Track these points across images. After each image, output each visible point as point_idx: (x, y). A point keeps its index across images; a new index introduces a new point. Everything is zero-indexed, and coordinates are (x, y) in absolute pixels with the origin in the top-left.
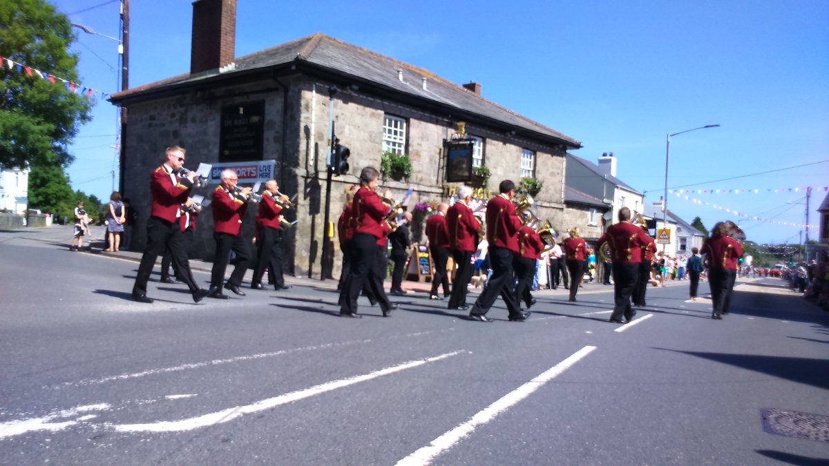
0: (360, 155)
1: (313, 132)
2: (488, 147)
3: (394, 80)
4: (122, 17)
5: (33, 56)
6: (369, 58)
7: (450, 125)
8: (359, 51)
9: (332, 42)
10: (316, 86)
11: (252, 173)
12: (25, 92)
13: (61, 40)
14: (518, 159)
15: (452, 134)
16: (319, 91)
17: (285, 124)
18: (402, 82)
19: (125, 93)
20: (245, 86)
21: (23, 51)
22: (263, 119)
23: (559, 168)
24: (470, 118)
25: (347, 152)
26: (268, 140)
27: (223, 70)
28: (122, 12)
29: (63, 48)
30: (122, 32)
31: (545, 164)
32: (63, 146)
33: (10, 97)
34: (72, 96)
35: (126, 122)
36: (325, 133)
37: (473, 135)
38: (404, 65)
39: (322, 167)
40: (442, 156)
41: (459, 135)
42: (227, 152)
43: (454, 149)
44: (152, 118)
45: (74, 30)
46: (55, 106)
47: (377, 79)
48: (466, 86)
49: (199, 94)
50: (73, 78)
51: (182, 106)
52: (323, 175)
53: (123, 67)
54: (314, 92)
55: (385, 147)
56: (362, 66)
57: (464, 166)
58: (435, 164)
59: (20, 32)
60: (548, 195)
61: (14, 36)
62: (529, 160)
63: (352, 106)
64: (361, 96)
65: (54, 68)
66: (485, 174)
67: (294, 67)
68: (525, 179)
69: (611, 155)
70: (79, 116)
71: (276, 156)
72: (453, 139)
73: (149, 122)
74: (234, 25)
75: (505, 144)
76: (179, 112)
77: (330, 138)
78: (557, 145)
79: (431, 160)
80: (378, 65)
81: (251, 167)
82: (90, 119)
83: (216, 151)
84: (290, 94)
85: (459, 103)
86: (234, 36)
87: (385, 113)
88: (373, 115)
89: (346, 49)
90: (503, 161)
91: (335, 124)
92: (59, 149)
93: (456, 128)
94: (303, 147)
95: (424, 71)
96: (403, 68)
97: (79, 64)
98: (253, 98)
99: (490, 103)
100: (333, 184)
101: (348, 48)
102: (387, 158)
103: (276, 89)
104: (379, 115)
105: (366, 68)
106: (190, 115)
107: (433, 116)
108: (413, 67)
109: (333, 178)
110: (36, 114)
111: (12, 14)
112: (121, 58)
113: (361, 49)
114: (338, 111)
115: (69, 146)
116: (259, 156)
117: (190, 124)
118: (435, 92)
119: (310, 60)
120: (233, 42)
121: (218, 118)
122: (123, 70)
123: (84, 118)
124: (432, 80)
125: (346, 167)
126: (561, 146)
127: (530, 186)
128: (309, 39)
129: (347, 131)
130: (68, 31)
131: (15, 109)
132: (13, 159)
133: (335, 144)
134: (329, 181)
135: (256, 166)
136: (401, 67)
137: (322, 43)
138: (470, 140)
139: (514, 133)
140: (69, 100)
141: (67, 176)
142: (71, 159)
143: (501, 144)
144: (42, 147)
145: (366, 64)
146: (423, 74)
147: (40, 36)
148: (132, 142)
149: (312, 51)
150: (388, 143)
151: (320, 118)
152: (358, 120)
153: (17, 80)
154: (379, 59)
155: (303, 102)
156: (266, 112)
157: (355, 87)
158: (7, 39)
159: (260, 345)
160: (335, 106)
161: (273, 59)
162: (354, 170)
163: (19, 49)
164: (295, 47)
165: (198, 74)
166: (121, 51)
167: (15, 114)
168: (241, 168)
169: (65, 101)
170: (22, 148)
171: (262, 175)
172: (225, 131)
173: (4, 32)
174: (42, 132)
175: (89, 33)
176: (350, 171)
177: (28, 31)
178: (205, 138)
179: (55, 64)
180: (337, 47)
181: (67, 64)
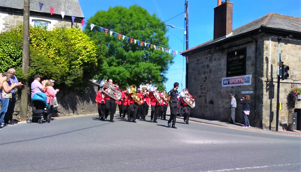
0: (294, 69)
1: (270, 60)
4: (185, 19)
5: (153, 39)
6: (297, 21)
9: (278, 16)
10: (271, 38)
11: (242, 81)
12: (150, 54)
13: (162, 32)
16: (273, 40)
17: (256, 57)
19: (187, 51)
20: (237, 42)
21: (149, 38)
22: (246, 56)
25: (288, 68)
26: (248, 65)
27: (227, 36)
29: (164, 35)
30: (185, 25)
32: (164, 75)
33: (145, 57)
34: (167, 54)
35: (188, 63)
36: (276, 59)
39: (275, 76)
42: (230, 72)
44: (198, 60)
45: (167, 27)
46: (162, 59)
49: (217, 48)
50: (167, 47)
51: (210, 54)
52: (275, 80)
53: (186, 40)
54: (270, 41)
56: (294, 25)
59: (149, 31)
61: (147, 33)
63: (289, 45)
64: (294, 40)
65: (160, 44)
67: (260, 31)
70: (169, 62)
71: (252, 72)
73: (197, 62)
74: (232, 16)
76: (209, 57)
77: (279, 62)
81: (241, 78)
82: (173, 63)
83: (225, 72)
84: (258, 43)
86: (232, 21)
89: (285, 18)
91: (281, 55)
92: (162, 76)
94: (265, 67)
97: (169, 41)
98: (241, 47)
100: (280, 84)
101: (286, 18)
103: (252, 42)
106: (214, 58)
109: (281, 81)
110: (154, 63)
111: (146, 24)
112: (185, 36)
113: (292, 17)
114: (282, 49)
115: (166, 74)
116: (244, 73)
117: (213, 61)
119: (268, 26)
120: (232, 23)
121: (226, 58)
122: (186, 41)
123: (171, 62)
125: (288, 75)
128: (267, 16)
129: (287, 58)
130: (165, 28)
131: (147, 61)
132: (146, 81)
133: (281, 64)
134: (279, 82)
135: (243, 78)
137: (273, 17)
140: (166, 56)
141: (164, 86)
142: (167, 79)
144: (157, 75)
145: (296, 24)
147: (156, 32)
148: (190, 71)
149: (269, 22)
151: (273, 53)
152: (293, 52)
153: (148, 50)
155: (265, 46)
156: (247, 53)
157: (291, 36)
158: (144, 35)
159: (255, 162)
160: (281, 46)
161: (249, 28)
162: (292, 77)
163: (148, 37)
164: (260, 21)
165: (217, 39)
166: (185, 33)
167: (147, 63)
168: (236, 79)
169: (165, 56)
170: (150, 76)
171: (246, 82)
172: (229, 63)
173: (143, 32)
174: (157, 69)
175: (173, 27)
176: (289, 77)
177: (151, 30)
178: (220, 67)
179: (161, 42)
180: (280, 18)
181: (165, 41)
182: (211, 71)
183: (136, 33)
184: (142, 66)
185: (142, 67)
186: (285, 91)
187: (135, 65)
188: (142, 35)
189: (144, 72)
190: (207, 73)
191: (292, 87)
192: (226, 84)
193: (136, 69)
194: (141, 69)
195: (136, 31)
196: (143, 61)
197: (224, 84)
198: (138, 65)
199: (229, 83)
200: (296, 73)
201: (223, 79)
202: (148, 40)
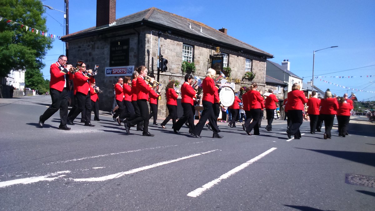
0: (172, 63)
1: (151, 53)
2: (230, 58)
3: (187, 28)
4: (65, 1)
5: (26, 19)
6: (176, 18)
7: (213, 48)
8: (172, 15)
9: (159, 11)
10: (152, 31)
11: (125, 71)
12: (23, 35)
13: (38, 12)
14: (244, 63)
15: (213, 52)
16: (153, 34)
17: (138, 49)
18: (191, 29)
19: (67, 36)
20: (120, 32)
21: (22, 18)
22: (129, 47)
23: (263, 67)
24: (222, 45)
25: (166, 62)
26: (131, 56)
27: (110, 25)
29: (39, 16)
30: (65, 8)
31: (257, 65)
32: (40, 60)
33: (16, 38)
34: (44, 37)
35: (68, 49)
36: (156, 53)
37: (223, 53)
38: (192, 21)
39: (155, 68)
40: (209, 63)
41: (217, 53)
42: (113, 62)
43: (215, 59)
44: (80, 47)
45: (44, 8)
46: (37, 42)
47: (180, 28)
48: (220, 30)
49: (100, 36)
50: (44, 30)
51: (93, 41)
52: (156, 72)
53: (66, 24)
54: (151, 34)
55: (183, 59)
56: (173, 22)
57: (219, 67)
58: (206, 66)
59: (21, 10)
60: (258, 80)
61: (19, 11)
62: (249, 63)
63: (168, 40)
64: (172, 36)
65: (36, 25)
66: (229, 71)
67: (142, 24)
68: (247, 72)
69: (287, 61)
70: (47, 46)
71: (135, 63)
72: (214, 55)
73: (78, 49)
74: (115, 5)
75: (238, 56)
76: (91, 44)
77: (159, 55)
78: (262, 57)
79: (204, 64)
80: (180, 21)
81: (124, 68)
82: (51, 47)
83: (108, 62)
84: (141, 35)
85: (217, 38)
86: (115, 10)
87: (183, 43)
88: (178, 44)
89: (165, 14)
90: (237, 64)
91: (161, 49)
92: (38, 61)
93: (216, 50)
94: (147, 59)
95: (201, 24)
96: (191, 23)
97: (47, 22)
98: (124, 38)
99: (231, 38)
100: (160, 76)
101: (167, 14)
102: (184, 64)
103: (134, 34)
104: (181, 44)
105: (174, 23)
106: (96, 46)
107: (205, 44)
108: (196, 22)
109: (160, 73)
110: (28, 46)
112: (65, 21)
113: (172, 14)
114: (162, 43)
115: (43, 60)
116: (127, 64)
117: (96, 50)
118: (206, 33)
119: (149, 20)
120: (115, 12)
121: (109, 47)
122: (66, 25)
123: (49, 47)
124: (205, 27)
125: (166, 68)
126: (264, 57)
127: (250, 75)
128: (149, 10)
129: (166, 52)
130: (41, 8)
131: (19, 44)
132: (18, 66)
133: (161, 57)
134: (158, 74)
135: (126, 68)
136: (190, 22)
137: (155, 12)
138: (222, 55)
139: (242, 51)
140: (43, 39)
141: (41, 73)
142: (44, 65)
143: (236, 56)
144: (32, 60)
145: (174, 21)
146: (201, 25)
147: (30, 11)
149: (150, 16)
150: (185, 57)
151: (154, 46)
152: (171, 47)
153: (20, 30)
154: (180, 18)
155: (146, 39)
156: (130, 44)
157: (170, 32)
158: (15, 13)
159: (130, 147)
160: (161, 40)
161: (133, 20)
162: (170, 69)
163: (21, 16)
164: (142, 14)
165: (99, 27)
166: (65, 17)
167: (19, 46)
168: (119, 69)
169: (41, 40)
170: (22, 60)
171: (129, 72)
172: (112, 53)
173: (14, 9)
174: (31, 53)
175: (51, 9)
176: (168, 70)
177: (24, 9)
178: (103, 56)
179: (36, 23)
180: (161, 13)
181: (41, 23)
182: (93, 59)
183: (5, 10)
184: (12, 48)
185: (13, 50)
186: (164, 82)
187: (3, 47)
188: (12, 13)
189: (15, 56)
190: (90, 61)
191: (170, 79)
192: (109, 74)
193: (5, 51)
194: (11, 52)
195: (5, 7)
196: (13, 43)
197: (107, 74)
198: (7, 47)
199: (112, 73)
200: (173, 66)
201: (106, 68)
202: (21, 20)
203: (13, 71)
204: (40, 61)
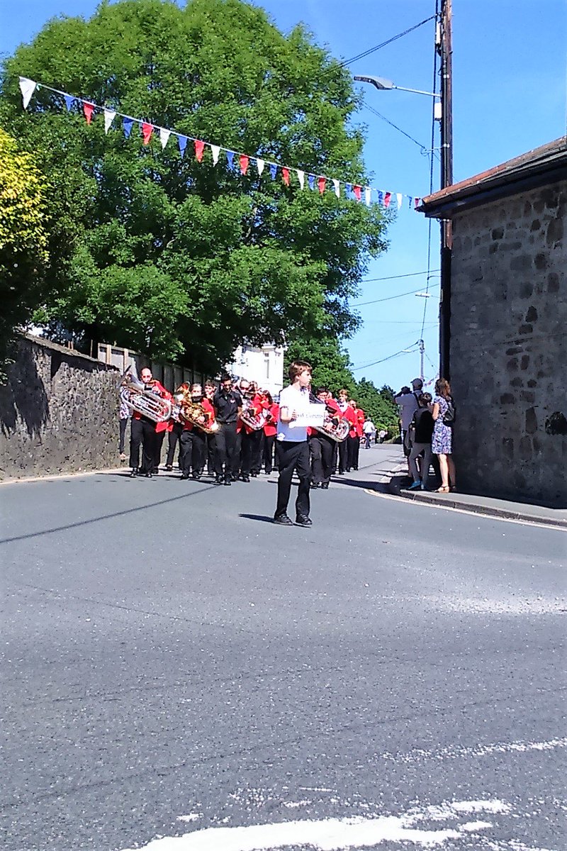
4: (439, 48)
5: (292, 143)
12: (280, 209)
13: (334, 109)
19: (447, 192)
21: (276, 139)
28: (438, 41)
29: (340, 124)
30: (438, 78)
32: (342, 301)
33: (257, 221)
34: (355, 208)
35: (450, 246)
44: (497, 235)
45: (356, 87)
46: (330, 230)
50: (356, 179)
51: (552, 205)
53: (442, 143)
59: (274, 108)
61: (265, 114)
65: (325, 162)
70: (366, 243)
73: (493, 242)
76: (546, 217)
82: (384, 246)
92: (334, 306)
110: (298, 249)
111: (260, 76)
112: (439, 127)
115: (351, 300)
122: (442, 149)
123: (375, 245)
130: (347, 92)
132: (263, 330)
140: (352, 215)
142: (355, 322)
144: (310, 304)
147: (304, 109)
148: (461, 284)
153: (269, 191)
158: (252, 122)
163: (272, 135)
166: (438, 114)
167: (266, 250)
169: (345, 219)
170: (277, 308)
173: (249, 109)
174: (309, 277)
175: (383, 88)
177: (286, 102)
179: (328, 155)
181: (346, 150)
182: (554, 284)
183: (218, 117)
184: (243, 262)
185: (245, 267)
187: (212, 261)
188: (243, 125)
189: (252, 294)
190: (540, 292)
193: (217, 276)
194: (238, 278)
195: (219, 107)
196: (247, 242)
198: (226, 257)
202: (272, 148)
203: (243, 351)
204: (342, 304)
